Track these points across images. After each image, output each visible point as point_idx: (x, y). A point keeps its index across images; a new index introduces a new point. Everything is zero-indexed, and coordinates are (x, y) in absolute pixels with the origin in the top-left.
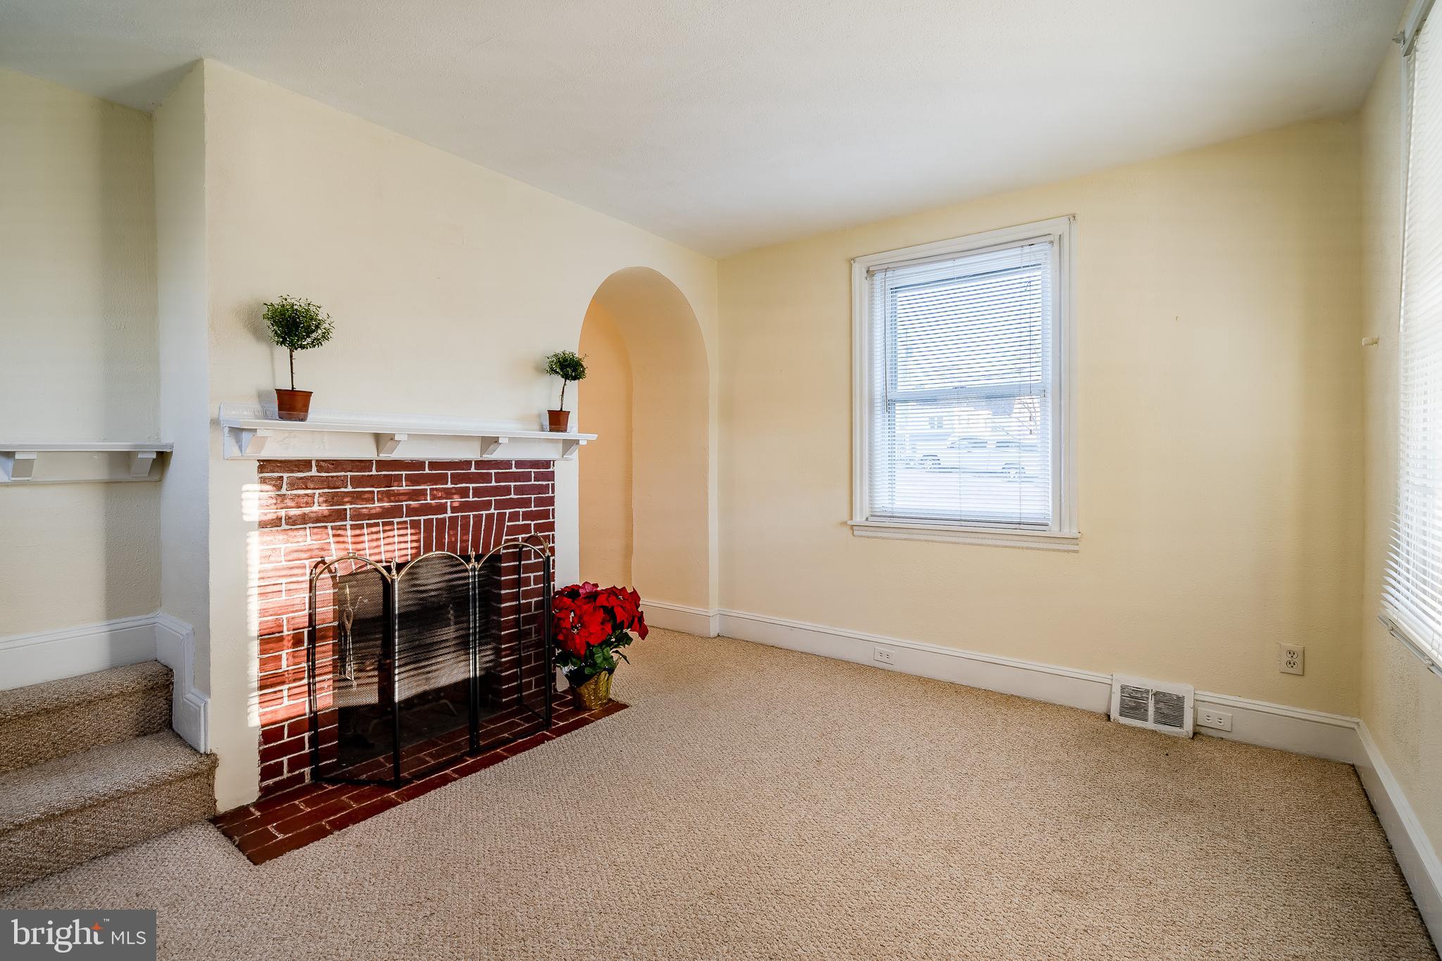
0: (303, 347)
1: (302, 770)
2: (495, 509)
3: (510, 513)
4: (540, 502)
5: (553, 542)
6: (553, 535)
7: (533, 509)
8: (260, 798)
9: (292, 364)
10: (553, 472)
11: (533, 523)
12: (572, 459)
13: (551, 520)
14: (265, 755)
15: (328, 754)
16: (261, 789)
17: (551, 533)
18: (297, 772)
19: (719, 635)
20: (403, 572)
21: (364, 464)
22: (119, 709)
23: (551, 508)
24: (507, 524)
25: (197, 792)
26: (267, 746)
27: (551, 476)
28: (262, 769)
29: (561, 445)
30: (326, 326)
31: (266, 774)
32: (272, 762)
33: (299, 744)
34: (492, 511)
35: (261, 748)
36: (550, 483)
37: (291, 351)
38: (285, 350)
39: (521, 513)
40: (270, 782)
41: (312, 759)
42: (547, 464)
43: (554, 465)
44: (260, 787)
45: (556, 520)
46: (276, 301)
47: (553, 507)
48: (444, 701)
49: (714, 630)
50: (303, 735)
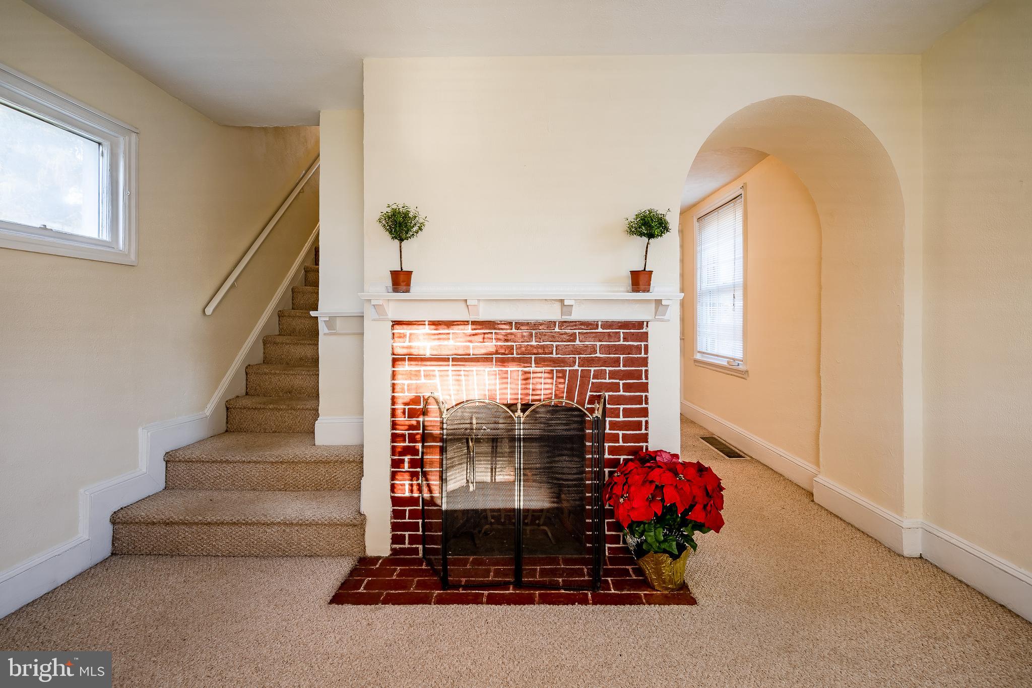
0: (407, 239)
1: (418, 546)
2: (579, 366)
3: (594, 371)
4: (629, 362)
5: (647, 403)
6: (646, 396)
7: (622, 368)
8: (391, 555)
9: (401, 252)
10: (647, 333)
11: (621, 382)
12: (669, 320)
13: (644, 381)
14: (395, 527)
15: (433, 540)
16: (392, 549)
17: (644, 394)
18: (414, 546)
19: (921, 557)
20: (527, 413)
23: (644, 369)
24: (592, 380)
25: (355, 537)
26: (395, 521)
27: (644, 337)
28: (393, 535)
29: (653, 305)
31: (396, 539)
32: (399, 533)
33: (415, 527)
34: (576, 367)
35: (392, 521)
36: (643, 344)
37: (401, 243)
39: (608, 372)
40: (398, 546)
41: (423, 540)
42: (640, 324)
43: (647, 326)
44: (391, 548)
45: (649, 381)
47: (646, 368)
49: (912, 546)
50: (418, 521)
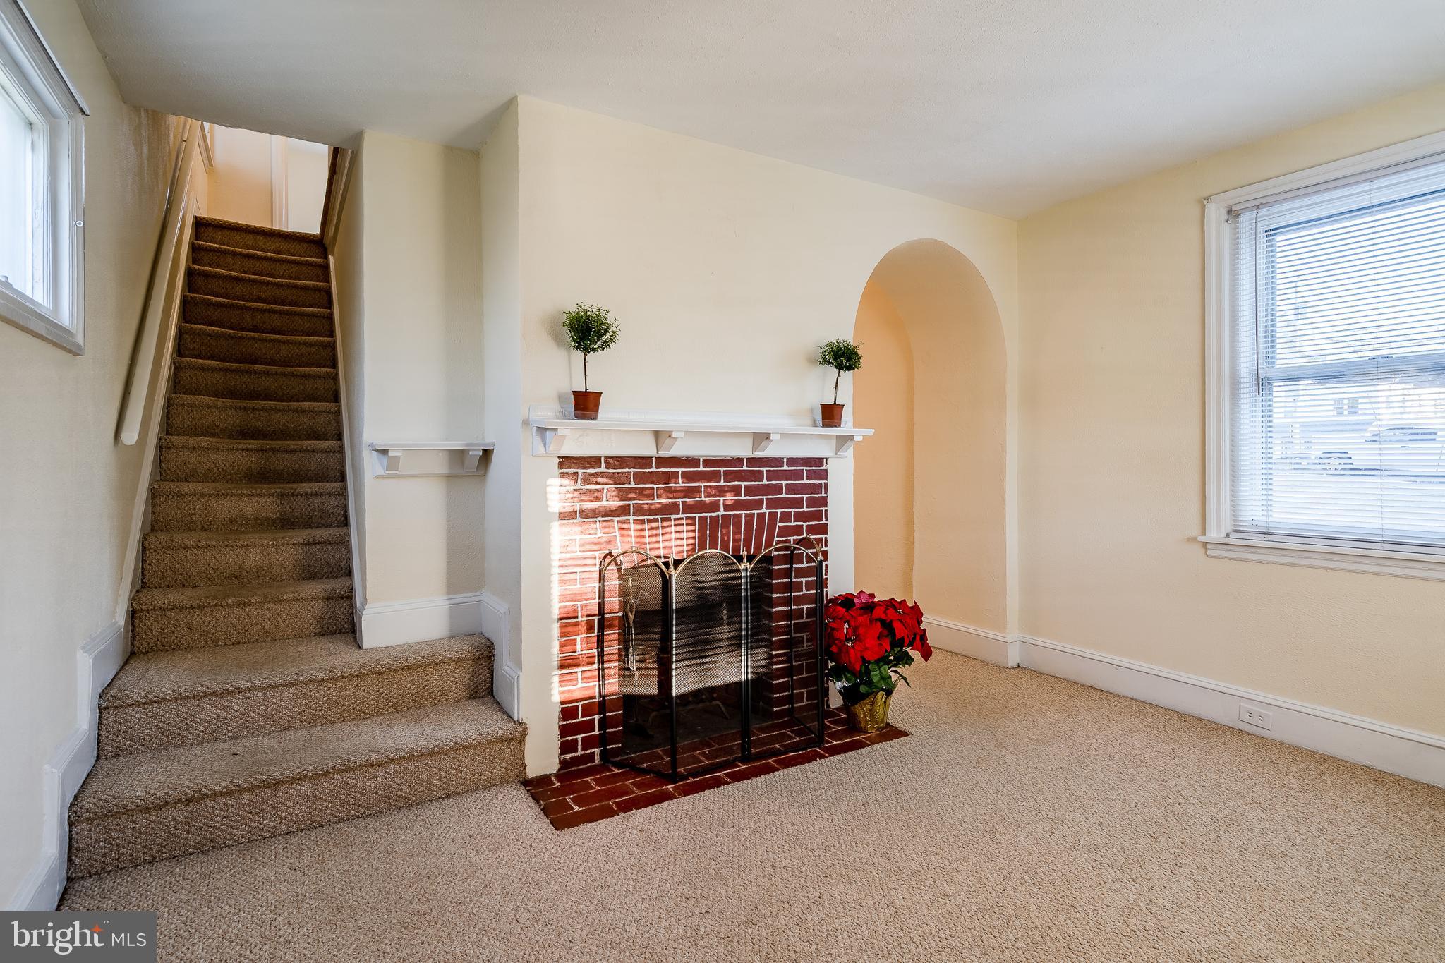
0: (594, 350)
1: (593, 750)
2: (766, 509)
3: (781, 513)
4: (812, 502)
5: (826, 546)
6: (826, 538)
7: (805, 509)
8: (559, 770)
9: (585, 366)
10: (826, 471)
11: (805, 524)
12: (846, 457)
13: (824, 522)
14: (564, 731)
15: (614, 738)
16: (561, 762)
17: (824, 536)
18: (589, 751)
19: (1019, 666)
20: (680, 568)
21: (644, 461)
22: (456, 673)
23: (824, 509)
24: (778, 524)
25: (512, 756)
26: (565, 723)
27: (824, 476)
28: (561, 743)
29: (834, 442)
30: (613, 329)
31: (566, 747)
32: (569, 738)
33: (589, 726)
34: (764, 510)
35: (561, 724)
36: (823, 482)
37: (585, 355)
38: (580, 353)
39: (793, 514)
40: (568, 756)
41: (602, 740)
42: (820, 461)
43: (826, 463)
44: (560, 760)
45: (829, 522)
46: (573, 309)
47: (826, 508)
48: (718, 702)
49: (1013, 660)
50: (593, 717)
